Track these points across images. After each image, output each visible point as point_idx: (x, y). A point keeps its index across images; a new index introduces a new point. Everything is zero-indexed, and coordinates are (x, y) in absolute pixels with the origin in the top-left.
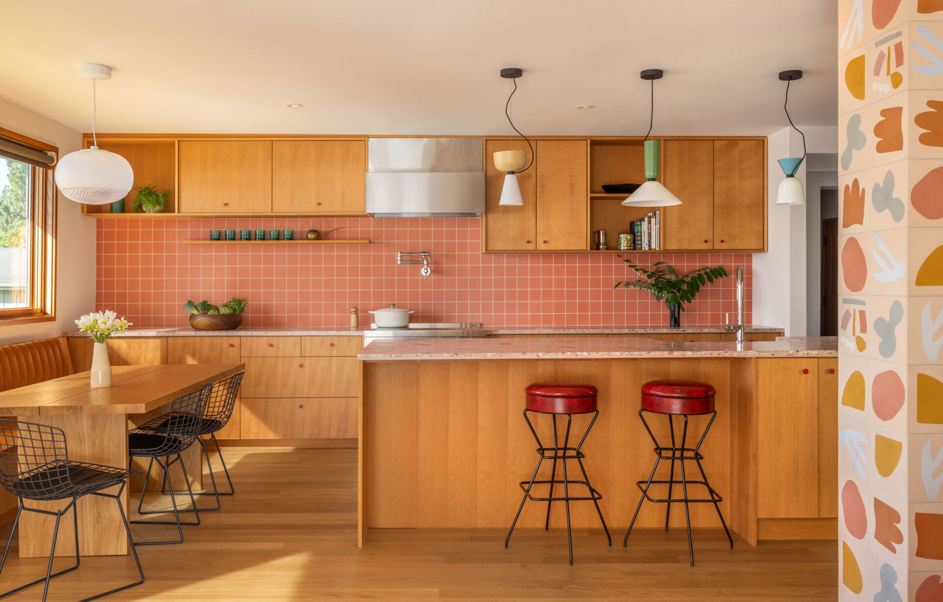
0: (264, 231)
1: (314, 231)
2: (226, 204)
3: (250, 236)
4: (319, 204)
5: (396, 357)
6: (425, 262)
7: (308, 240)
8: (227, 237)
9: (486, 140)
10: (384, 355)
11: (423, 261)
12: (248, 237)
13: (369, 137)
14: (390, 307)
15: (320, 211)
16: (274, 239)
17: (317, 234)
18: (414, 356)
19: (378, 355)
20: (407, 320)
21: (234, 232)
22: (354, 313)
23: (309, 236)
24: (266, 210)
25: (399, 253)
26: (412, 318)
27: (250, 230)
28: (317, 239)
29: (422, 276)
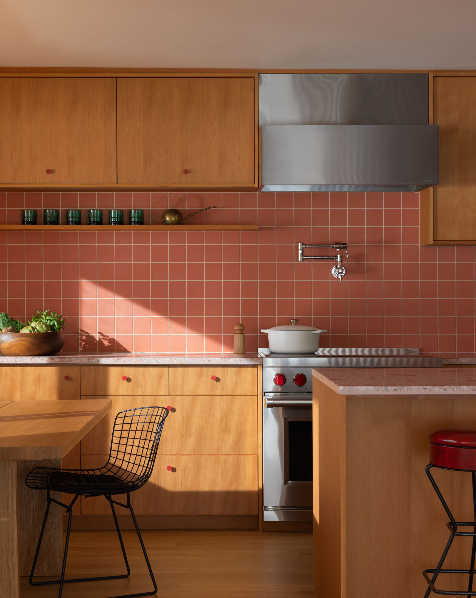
0: (101, 212)
1: (174, 212)
2: (49, 172)
3: (80, 217)
4: (186, 172)
5: (395, 390)
6: (339, 258)
7: (166, 224)
8: (48, 219)
9: (434, 77)
10: (376, 387)
11: (337, 257)
12: (77, 220)
13: (260, 72)
14: (290, 324)
15: (189, 181)
16: (115, 223)
17: (179, 217)
18: (420, 389)
19: (369, 387)
20: (317, 343)
21: (57, 212)
22: (237, 332)
23: (168, 219)
24: (109, 181)
25: (300, 244)
26: (323, 342)
27: (79, 209)
28: (179, 222)
29: (333, 277)
